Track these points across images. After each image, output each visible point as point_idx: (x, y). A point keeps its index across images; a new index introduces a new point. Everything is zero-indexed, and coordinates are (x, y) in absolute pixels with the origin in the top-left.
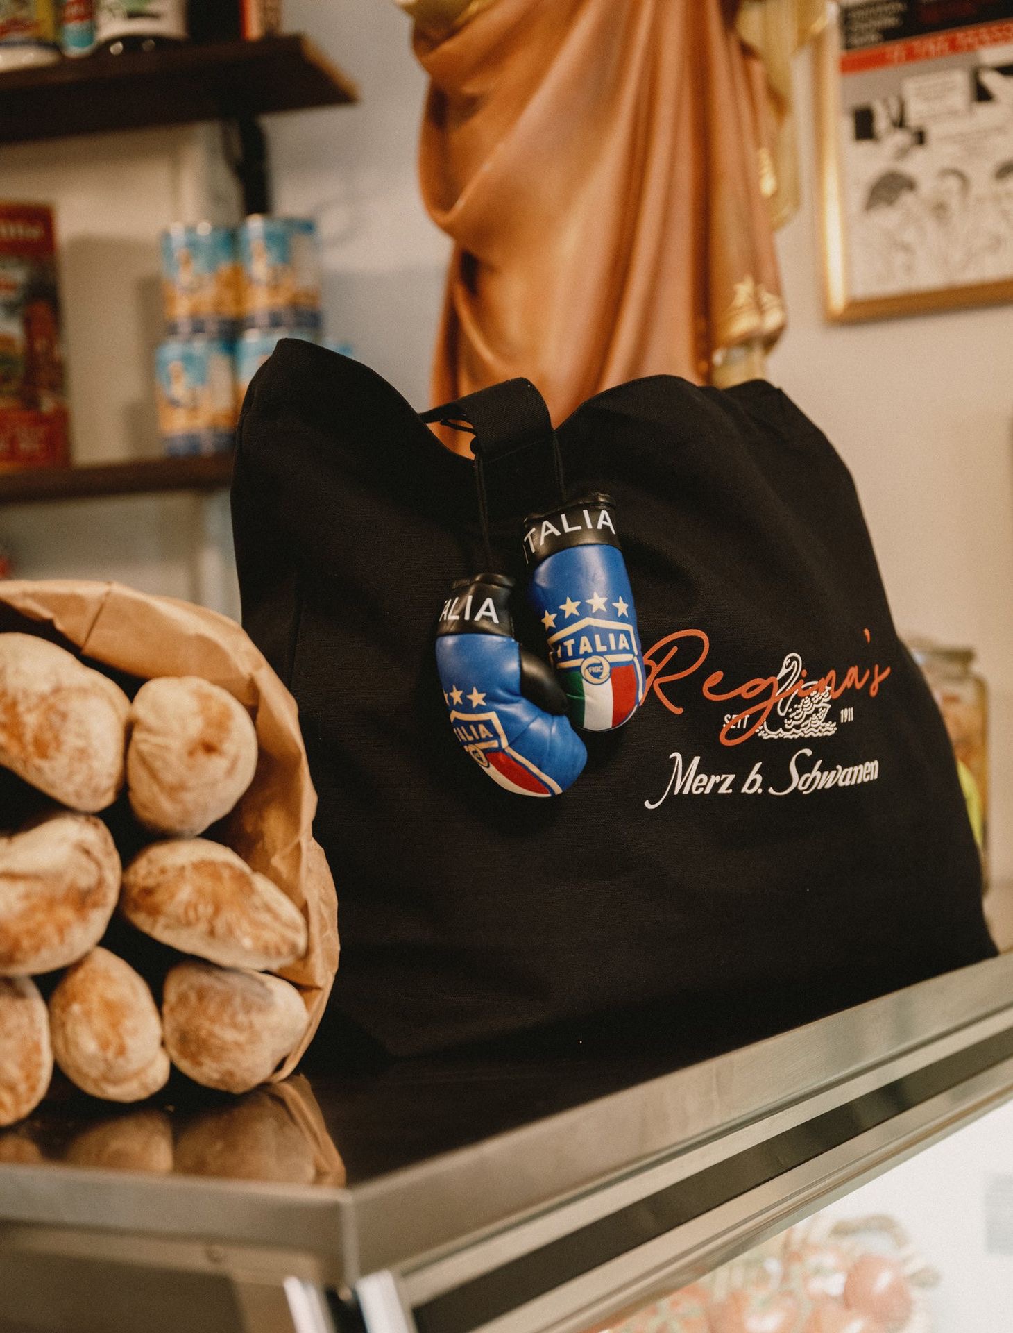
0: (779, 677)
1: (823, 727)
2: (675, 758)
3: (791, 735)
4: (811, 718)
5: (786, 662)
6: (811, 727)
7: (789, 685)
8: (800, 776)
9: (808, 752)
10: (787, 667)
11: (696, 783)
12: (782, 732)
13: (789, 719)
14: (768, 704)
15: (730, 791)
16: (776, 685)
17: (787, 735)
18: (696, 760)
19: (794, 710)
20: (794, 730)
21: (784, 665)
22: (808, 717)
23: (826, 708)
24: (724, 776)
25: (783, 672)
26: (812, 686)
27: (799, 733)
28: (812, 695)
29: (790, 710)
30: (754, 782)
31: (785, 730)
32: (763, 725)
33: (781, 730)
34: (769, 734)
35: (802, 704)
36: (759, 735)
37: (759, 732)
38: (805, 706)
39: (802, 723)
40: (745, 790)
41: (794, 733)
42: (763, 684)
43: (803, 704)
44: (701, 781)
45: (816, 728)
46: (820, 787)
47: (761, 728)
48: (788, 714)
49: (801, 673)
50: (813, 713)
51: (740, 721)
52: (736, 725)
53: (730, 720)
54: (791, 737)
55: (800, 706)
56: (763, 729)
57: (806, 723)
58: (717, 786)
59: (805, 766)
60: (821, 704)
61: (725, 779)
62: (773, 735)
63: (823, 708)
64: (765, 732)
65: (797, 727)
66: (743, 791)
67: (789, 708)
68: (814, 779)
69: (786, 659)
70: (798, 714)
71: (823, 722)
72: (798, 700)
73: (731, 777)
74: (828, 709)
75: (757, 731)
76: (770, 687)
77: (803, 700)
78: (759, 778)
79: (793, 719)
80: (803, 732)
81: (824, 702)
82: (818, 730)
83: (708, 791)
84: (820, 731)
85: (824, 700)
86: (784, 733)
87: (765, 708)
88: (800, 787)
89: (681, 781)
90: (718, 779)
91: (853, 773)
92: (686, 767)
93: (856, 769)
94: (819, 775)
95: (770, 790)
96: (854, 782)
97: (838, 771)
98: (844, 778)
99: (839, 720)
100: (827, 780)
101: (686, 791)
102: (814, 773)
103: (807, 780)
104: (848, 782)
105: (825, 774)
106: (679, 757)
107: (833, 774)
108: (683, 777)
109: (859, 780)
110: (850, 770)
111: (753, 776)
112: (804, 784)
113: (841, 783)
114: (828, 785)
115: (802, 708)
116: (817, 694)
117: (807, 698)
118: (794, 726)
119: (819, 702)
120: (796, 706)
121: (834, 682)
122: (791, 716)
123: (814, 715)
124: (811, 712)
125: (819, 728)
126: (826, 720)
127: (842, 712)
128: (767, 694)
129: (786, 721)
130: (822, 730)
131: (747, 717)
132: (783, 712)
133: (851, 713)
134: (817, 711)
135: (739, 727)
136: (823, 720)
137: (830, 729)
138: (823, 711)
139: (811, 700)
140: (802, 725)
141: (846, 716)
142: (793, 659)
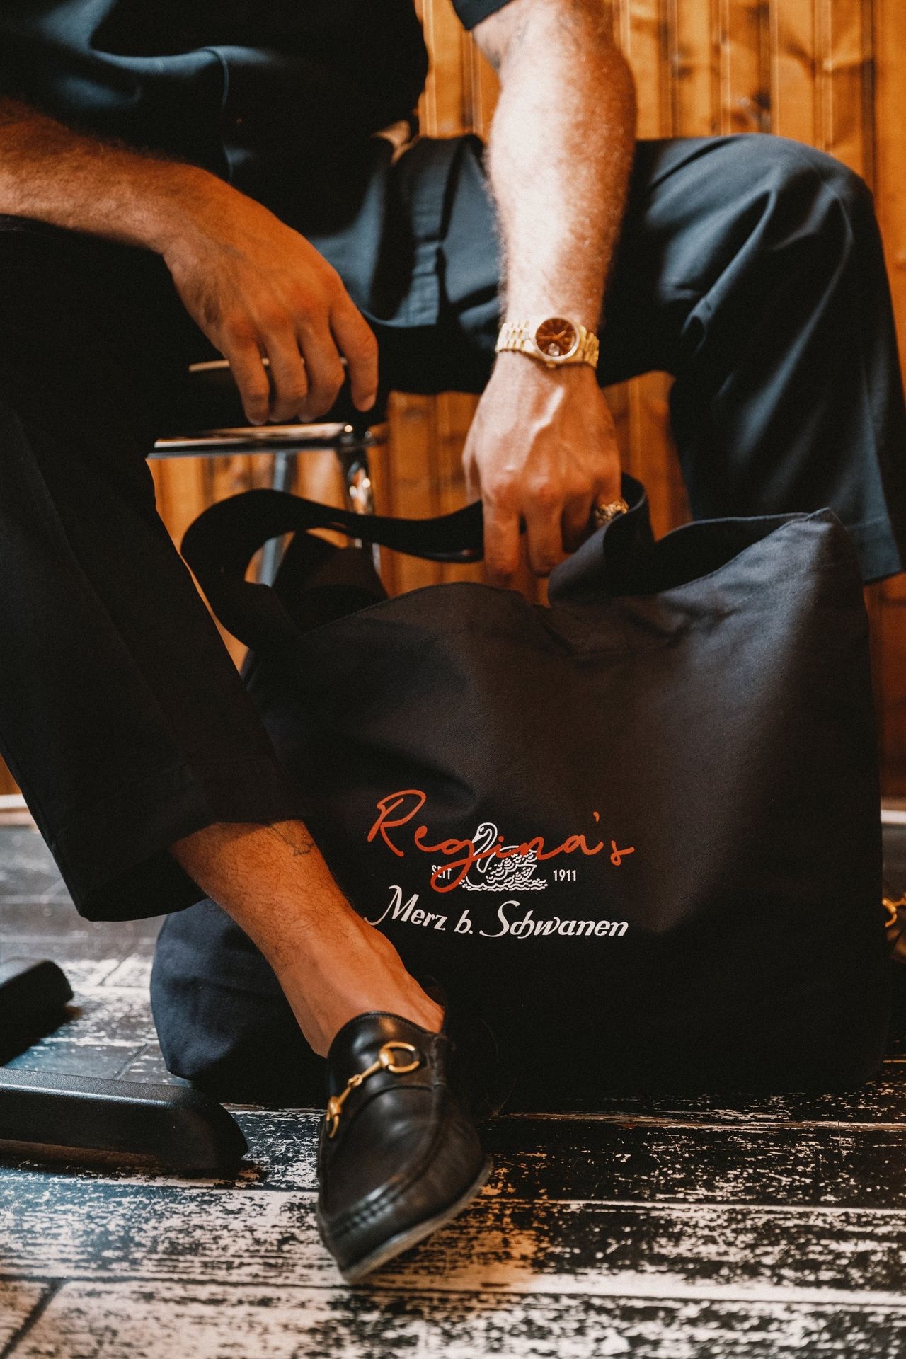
0: (474, 841)
1: (531, 883)
2: (395, 890)
3: (495, 888)
4: (514, 876)
5: (480, 829)
6: (514, 883)
7: (486, 848)
8: (510, 924)
9: (516, 904)
10: (481, 833)
11: (414, 916)
12: (485, 886)
13: (490, 876)
14: (467, 862)
15: (444, 929)
16: (472, 848)
17: (491, 889)
18: (415, 897)
19: (494, 869)
20: (496, 885)
21: (478, 831)
22: (510, 875)
23: (531, 867)
24: (438, 916)
25: (478, 837)
26: (512, 849)
27: (503, 887)
28: (513, 856)
29: (490, 868)
30: (464, 925)
31: (488, 884)
32: (465, 879)
33: (483, 884)
34: (472, 887)
35: (502, 864)
36: (463, 887)
37: (463, 884)
38: (505, 865)
39: (505, 879)
40: (457, 930)
41: (497, 887)
42: (460, 845)
43: (504, 863)
44: (419, 914)
45: (522, 884)
46: (536, 933)
47: (463, 881)
48: (488, 872)
49: (497, 839)
50: (516, 871)
51: (444, 872)
52: (442, 875)
53: (436, 870)
54: (495, 890)
55: (500, 865)
56: (466, 882)
57: (509, 879)
58: (433, 922)
59: (513, 915)
60: (525, 864)
61: (439, 919)
62: (476, 888)
63: (527, 867)
64: (468, 885)
65: (501, 882)
66: (455, 931)
67: (488, 867)
68: (528, 926)
70: (498, 872)
71: (529, 879)
72: (497, 860)
73: (444, 919)
74: (533, 869)
75: (461, 883)
76: (467, 848)
77: (503, 861)
78: (469, 923)
79: (494, 875)
80: (507, 886)
81: (528, 863)
82: (523, 886)
83: (425, 924)
84: (526, 886)
85: (527, 861)
86: (486, 887)
87: (464, 865)
88: (512, 932)
89: (400, 909)
90: (433, 917)
91: (577, 927)
92: (405, 899)
93: (583, 924)
94: (532, 923)
95: (481, 932)
96: (579, 933)
97: (555, 922)
98: (566, 929)
99: (550, 878)
100: (544, 928)
101: (404, 919)
102: (526, 921)
103: (519, 926)
104: (570, 932)
105: (540, 923)
106: (399, 890)
107: (550, 923)
108: (401, 906)
109: (588, 933)
110: (573, 923)
111: (463, 920)
112: (516, 930)
113: (561, 932)
114: (546, 933)
115: (503, 867)
116: (518, 856)
117: (507, 859)
118: (497, 882)
119: (522, 862)
120: (495, 865)
121: (541, 846)
122: (491, 873)
123: (518, 873)
124: (513, 870)
125: (525, 884)
126: (533, 877)
127: (555, 872)
128: (465, 853)
129: (487, 877)
130: (529, 885)
131: (449, 870)
132: (483, 870)
133: (572, 875)
134: (520, 870)
135: (444, 877)
136: (528, 877)
137: (540, 885)
138: (528, 870)
139: (512, 860)
140: (505, 881)
141: (563, 877)
142: (486, 827)
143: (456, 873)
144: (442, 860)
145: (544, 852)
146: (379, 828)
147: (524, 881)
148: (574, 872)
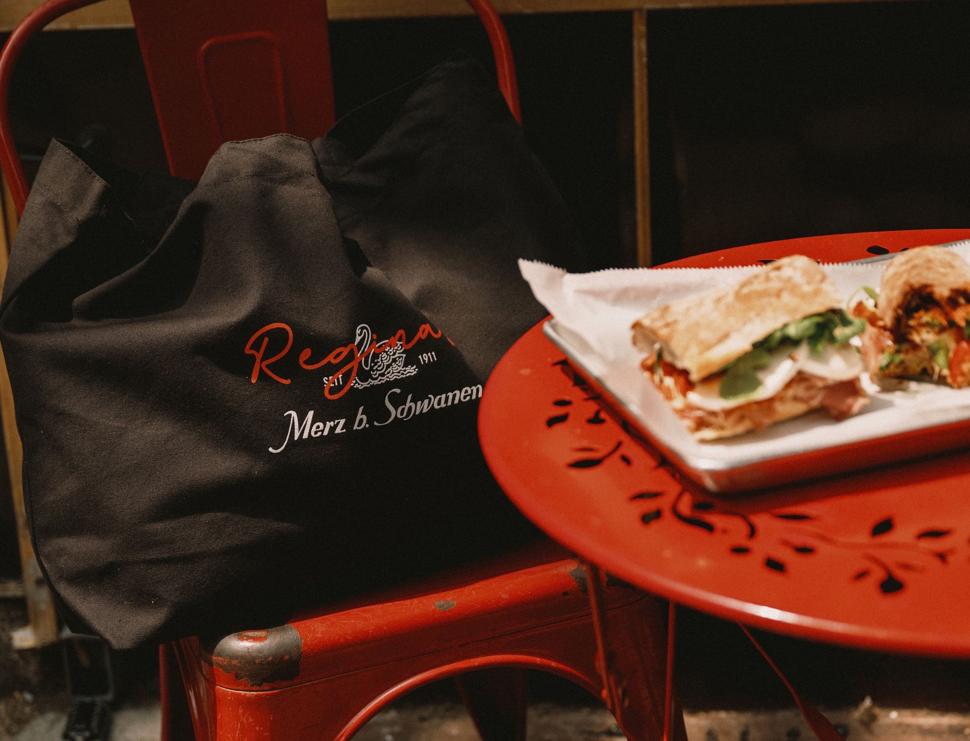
0: (356, 344)
1: (405, 371)
2: (290, 415)
3: (379, 381)
4: (391, 367)
5: (358, 332)
6: (393, 373)
7: (365, 347)
8: (396, 410)
9: (398, 391)
10: (360, 335)
11: (314, 429)
12: (371, 381)
13: (374, 371)
14: (354, 364)
15: (344, 430)
16: (356, 350)
17: (376, 382)
18: (311, 414)
19: (376, 364)
20: (380, 378)
21: (357, 334)
22: (388, 366)
23: (402, 357)
24: (336, 421)
25: (358, 339)
26: (384, 344)
27: (385, 379)
28: (387, 350)
29: (372, 364)
30: (361, 421)
31: (374, 379)
32: (355, 379)
33: (370, 380)
34: (362, 385)
35: (380, 358)
36: (355, 387)
37: (355, 385)
38: (383, 359)
39: (385, 371)
40: (355, 427)
41: (381, 380)
42: (345, 351)
43: (382, 358)
44: (318, 427)
45: (399, 372)
46: (417, 413)
47: (354, 382)
48: (372, 367)
49: (372, 337)
50: (392, 363)
51: (336, 380)
52: (334, 383)
53: (328, 381)
55: (379, 360)
56: (357, 382)
57: (388, 371)
58: (333, 429)
59: (397, 401)
60: (397, 355)
61: (338, 423)
62: (365, 385)
63: (399, 357)
64: (359, 384)
65: (383, 375)
66: (354, 429)
67: (371, 364)
68: (410, 408)
69: (357, 330)
70: (379, 366)
71: (403, 367)
72: (376, 356)
73: (342, 421)
74: (404, 357)
75: (352, 384)
76: (352, 351)
77: (380, 355)
78: (364, 417)
79: (377, 370)
80: (388, 377)
81: (399, 353)
82: (400, 374)
83: (326, 433)
84: (402, 374)
85: (398, 352)
86: (373, 382)
87: (353, 367)
88: (399, 416)
89: (299, 430)
90: (332, 424)
91: (447, 398)
92: (301, 419)
93: (450, 395)
94: (413, 405)
95: (376, 423)
96: (449, 403)
97: (430, 399)
98: (439, 404)
99: (417, 363)
100: (423, 407)
101: (305, 436)
102: (408, 405)
103: (403, 410)
104: (443, 405)
105: (419, 403)
106: (294, 414)
107: (426, 401)
108: (300, 427)
109: (456, 402)
110: (444, 396)
111: (359, 417)
112: (402, 414)
113: (436, 407)
114: (425, 410)
115: (382, 361)
116: (391, 349)
117: (383, 353)
118: (380, 375)
119: (394, 354)
120: (376, 361)
121: (404, 338)
122: (374, 368)
123: (393, 364)
124: (390, 362)
125: (401, 372)
126: (405, 365)
127: (420, 357)
128: (351, 357)
129: (372, 373)
130: (405, 373)
131: (340, 376)
132: (367, 367)
133: (432, 356)
134: (394, 361)
135: (336, 384)
136: (402, 366)
137: (412, 371)
138: (400, 360)
139: (387, 354)
140: (386, 373)
141: (426, 359)
142: (362, 328)
143: (347, 377)
144: (331, 370)
145: (408, 342)
146: (261, 368)
147: (401, 371)
148: (433, 353)
